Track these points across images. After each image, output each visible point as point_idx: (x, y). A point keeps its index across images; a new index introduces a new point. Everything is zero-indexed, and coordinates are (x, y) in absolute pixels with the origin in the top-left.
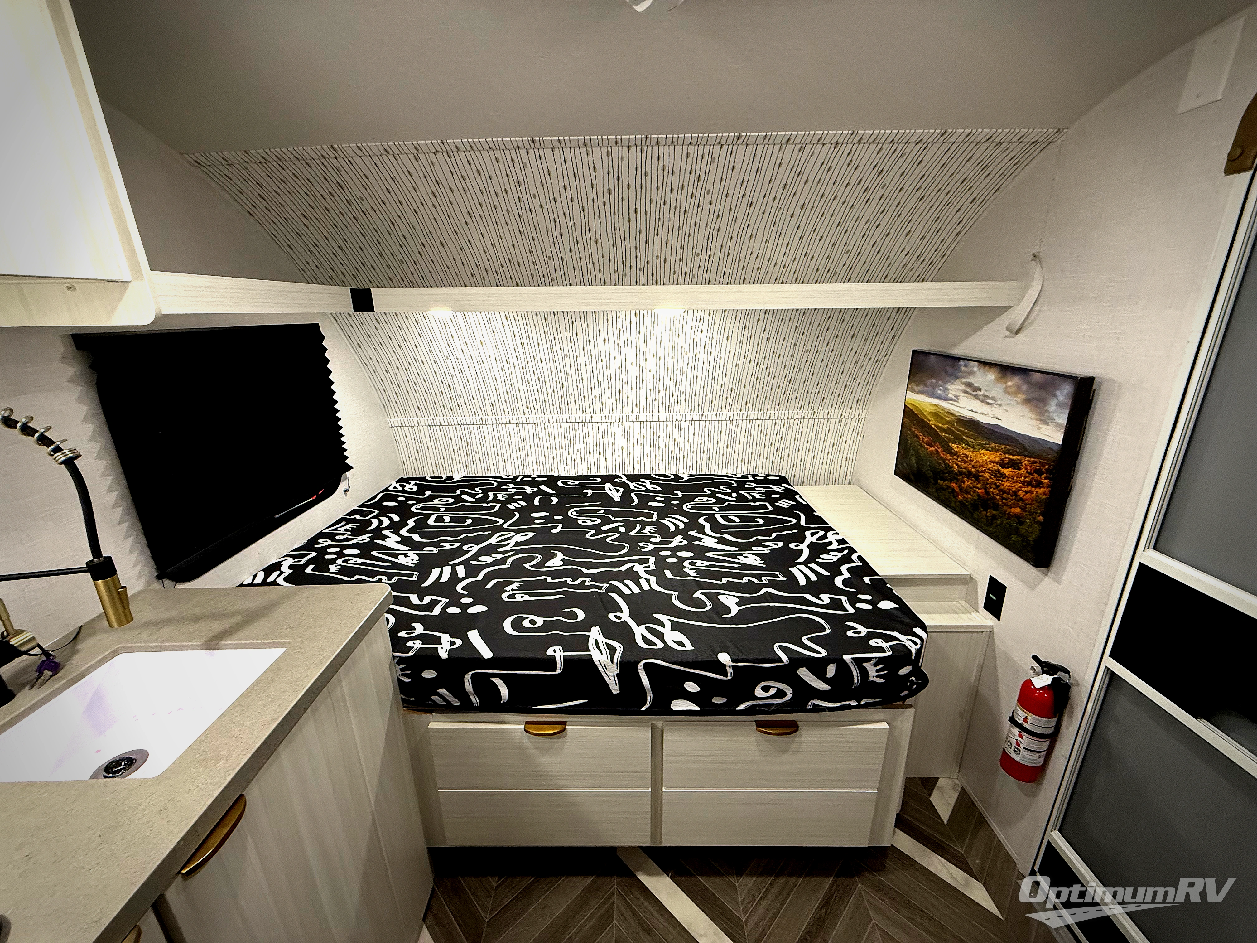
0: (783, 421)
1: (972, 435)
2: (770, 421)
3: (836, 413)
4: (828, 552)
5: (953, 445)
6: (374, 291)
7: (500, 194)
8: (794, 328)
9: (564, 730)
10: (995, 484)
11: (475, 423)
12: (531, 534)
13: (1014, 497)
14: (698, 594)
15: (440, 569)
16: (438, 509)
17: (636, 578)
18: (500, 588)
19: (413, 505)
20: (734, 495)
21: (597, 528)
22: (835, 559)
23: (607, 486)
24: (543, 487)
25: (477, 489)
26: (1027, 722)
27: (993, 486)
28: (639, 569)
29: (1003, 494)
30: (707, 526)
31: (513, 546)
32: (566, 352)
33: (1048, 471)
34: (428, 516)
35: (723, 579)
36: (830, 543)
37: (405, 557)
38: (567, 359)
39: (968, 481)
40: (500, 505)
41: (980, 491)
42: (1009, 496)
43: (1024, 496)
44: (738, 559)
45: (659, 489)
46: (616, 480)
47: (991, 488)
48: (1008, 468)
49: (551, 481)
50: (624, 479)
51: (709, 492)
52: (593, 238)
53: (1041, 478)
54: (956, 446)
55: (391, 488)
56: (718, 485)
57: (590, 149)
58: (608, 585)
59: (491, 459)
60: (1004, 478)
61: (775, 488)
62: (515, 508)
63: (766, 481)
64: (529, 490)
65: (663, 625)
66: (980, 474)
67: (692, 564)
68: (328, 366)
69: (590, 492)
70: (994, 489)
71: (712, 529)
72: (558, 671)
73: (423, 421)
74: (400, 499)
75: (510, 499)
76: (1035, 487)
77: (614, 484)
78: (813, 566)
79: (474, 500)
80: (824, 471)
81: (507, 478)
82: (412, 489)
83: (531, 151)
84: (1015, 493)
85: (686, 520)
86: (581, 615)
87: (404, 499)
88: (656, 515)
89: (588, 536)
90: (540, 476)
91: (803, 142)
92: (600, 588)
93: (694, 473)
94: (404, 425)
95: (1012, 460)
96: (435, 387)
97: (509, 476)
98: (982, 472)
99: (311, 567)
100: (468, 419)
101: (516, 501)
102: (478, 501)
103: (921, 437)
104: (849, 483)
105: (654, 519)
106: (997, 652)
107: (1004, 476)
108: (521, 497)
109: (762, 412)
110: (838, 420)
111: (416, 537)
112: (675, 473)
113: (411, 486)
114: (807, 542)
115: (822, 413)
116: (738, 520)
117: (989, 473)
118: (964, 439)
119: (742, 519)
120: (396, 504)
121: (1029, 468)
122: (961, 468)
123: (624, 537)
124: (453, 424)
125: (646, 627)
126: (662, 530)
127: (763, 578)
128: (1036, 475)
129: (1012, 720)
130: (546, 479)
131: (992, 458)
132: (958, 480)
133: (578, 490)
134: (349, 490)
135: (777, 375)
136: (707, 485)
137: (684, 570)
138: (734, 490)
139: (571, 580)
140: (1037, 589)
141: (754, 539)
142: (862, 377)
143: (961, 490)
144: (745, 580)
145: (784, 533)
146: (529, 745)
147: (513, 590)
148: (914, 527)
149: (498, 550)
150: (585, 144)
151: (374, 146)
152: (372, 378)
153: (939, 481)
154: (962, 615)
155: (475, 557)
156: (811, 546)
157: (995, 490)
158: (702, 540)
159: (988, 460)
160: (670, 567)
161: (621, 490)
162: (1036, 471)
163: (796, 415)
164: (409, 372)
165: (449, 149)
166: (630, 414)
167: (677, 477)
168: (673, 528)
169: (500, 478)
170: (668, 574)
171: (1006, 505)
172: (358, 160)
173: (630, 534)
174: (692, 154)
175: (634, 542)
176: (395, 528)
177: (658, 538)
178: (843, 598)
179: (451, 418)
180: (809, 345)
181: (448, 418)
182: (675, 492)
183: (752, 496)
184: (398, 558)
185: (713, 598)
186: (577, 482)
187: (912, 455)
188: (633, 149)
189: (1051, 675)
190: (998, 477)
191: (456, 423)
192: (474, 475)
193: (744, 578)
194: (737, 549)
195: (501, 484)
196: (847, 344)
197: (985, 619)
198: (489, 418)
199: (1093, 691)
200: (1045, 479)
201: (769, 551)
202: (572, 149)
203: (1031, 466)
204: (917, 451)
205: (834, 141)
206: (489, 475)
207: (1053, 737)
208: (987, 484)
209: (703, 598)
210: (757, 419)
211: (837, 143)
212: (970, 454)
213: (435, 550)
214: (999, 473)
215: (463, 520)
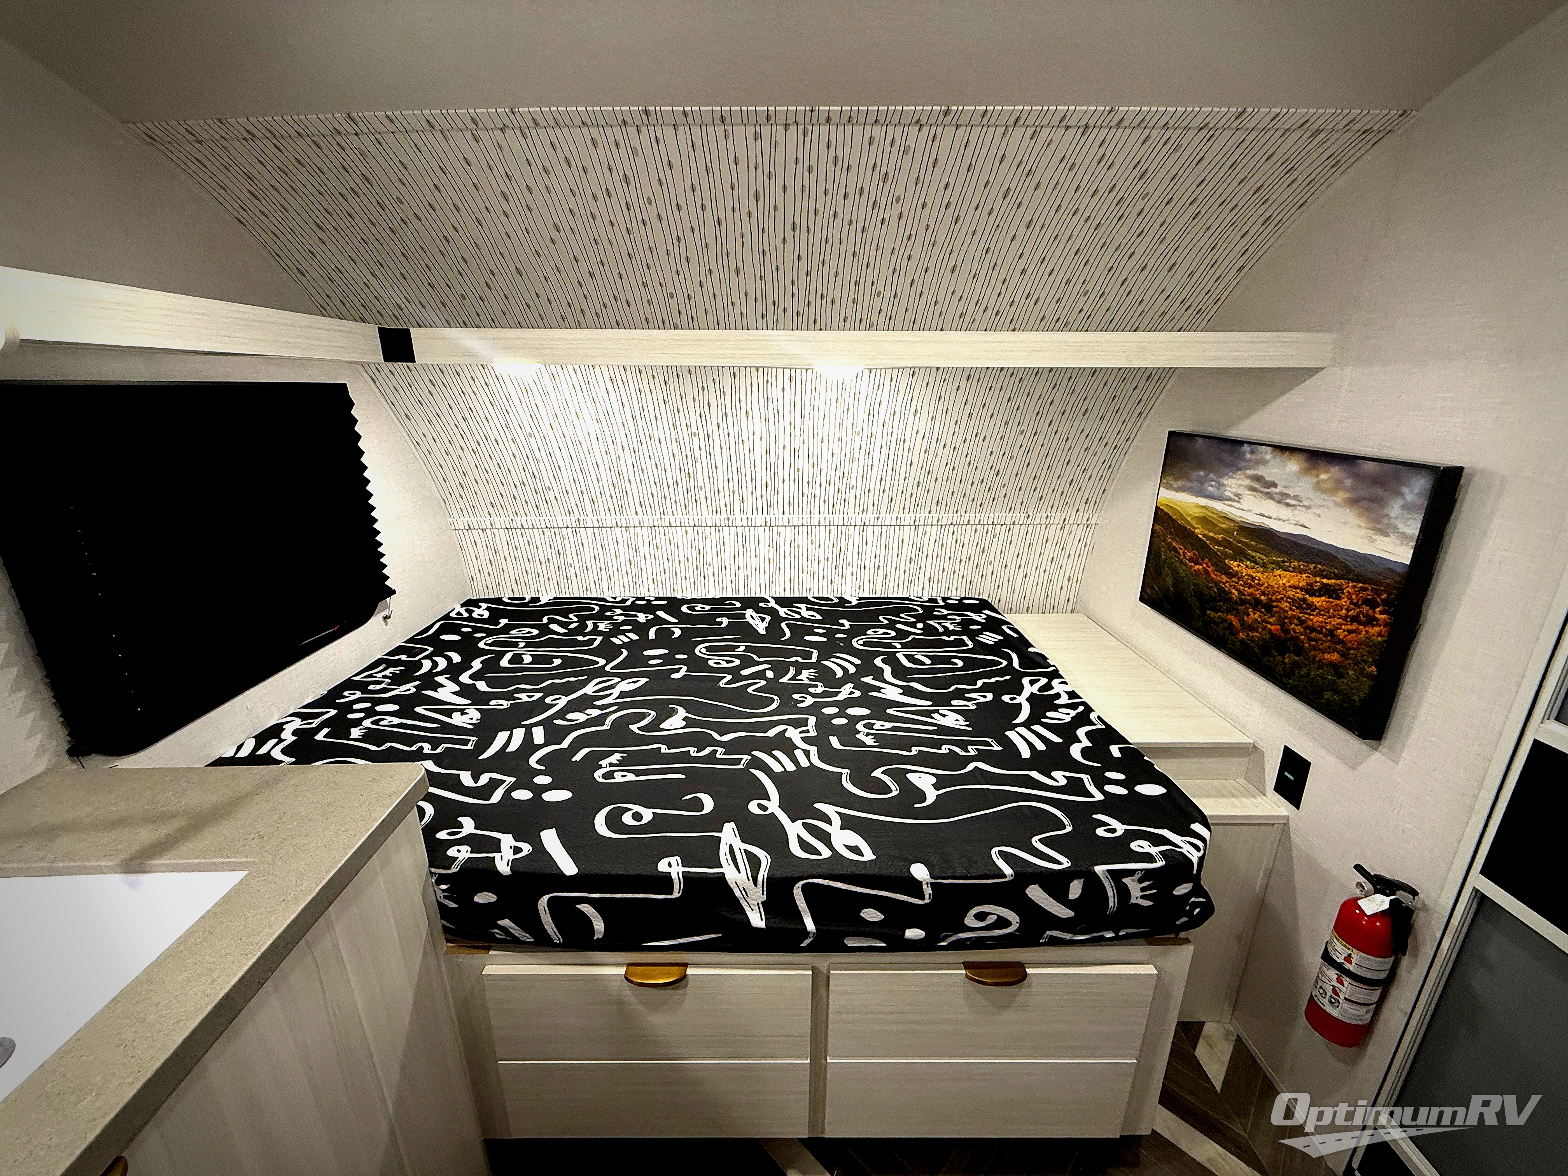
0: (986, 527)
1: (1260, 549)
2: (969, 527)
3: (1058, 518)
4: (1056, 708)
5: (1232, 562)
6: (415, 333)
7: (599, 195)
8: (1006, 400)
9: (685, 977)
10: (1299, 618)
11: (570, 526)
12: (643, 681)
13: (1329, 638)
14: (877, 773)
15: (509, 732)
16: (515, 645)
17: (789, 748)
18: (593, 762)
19: (482, 638)
20: (920, 626)
21: (735, 673)
22: (1068, 719)
23: (749, 612)
24: (661, 614)
25: (571, 616)
26: (1351, 963)
27: (1296, 621)
28: (793, 734)
29: (1311, 632)
30: (887, 670)
31: (616, 699)
32: (694, 429)
33: (1385, 602)
34: (503, 654)
35: (913, 749)
36: (1058, 696)
37: (462, 715)
38: (696, 439)
39: (1255, 614)
40: (601, 638)
41: (1272, 628)
42: (1321, 636)
43: (1345, 637)
44: (933, 718)
45: (818, 617)
46: (761, 604)
47: (1291, 624)
48: (1320, 596)
49: (673, 605)
50: (772, 603)
51: (886, 622)
52: (733, 268)
53: (1375, 612)
54: (1235, 564)
55: (453, 615)
56: (897, 612)
57: (729, 128)
58: (749, 758)
59: (592, 576)
60: (1314, 611)
61: (975, 616)
62: (622, 643)
63: (960, 606)
64: (642, 618)
65: (829, 821)
66: (1274, 604)
67: (869, 726)
68: (360, 444)
69: (725, 621)
70: (1296, 625)
71: (894, 674)
72: (676, 894)
73: (499, 522)
74: (464, 630)
75: (616, 630)
76: (1365, 625)
77: (758, 610)
78: (1037, 728)
79: (566, 631)
80: (1040, 593)
81: (614, 600)
82: (482, 615)
83: (644, 129)
84: (1331, 633)
85: (857, 662)
86: (708, 804)
87: (469, 630)
88: (815, 654)
89: (722, 684)
90: (657, 599)
91: (1036, 124)
92: (738, 762)
93: (866, 595)
94: (472, 527)
95: (1328, 585)
96: (515, 477)
97: (615, 598)
98: (1277, 600)
99: (326, 731)
100: (561, 519)
101: (623, 633)
102: (571, 632)
103: (1181, 551)
104: (1072, 611)
105: (814, 660)
106: (1295, 852)
107: (1314, 607)
108: (630, 627)
109: (959, 514)
110: (1060, 526)
111: (482, 686)
112: (839, 595)
113: (481, 612)
114: (1026, 693)
115: (1039, 517)
116: (928, 661)
117: (1289, 603)
118: (1249, 555)
119: (935, 660)
120: (458, 638)
121: (1354, 597)
122: (1244, 595)
123: (773, 686)
124: (539, 526)
125: (804, 824)
126: (825, 676)
127: (969, 748)
128: (1365, 608)
129: (1327, 957)
130: (665, 602)
131: (1294, 581)
132: (1237, 610)
133: (709, 619)
134: (390, 617)
135: (980, 466)
136: (885, 612)
137: (857, 736)
138: (920, 618)
139: (696, 749)
140: (1360, 768)
141: (952, 688)
142: (1093, 471)
143: (1241, 626)
144: (944, 750)
145: (993, 680)
146: (633, 999)
147: (611, 765)
148: (1166, 673)
149: (595, 703)
150: (723, 119)
151: (413, 116)
152: (426, 461)
153: (1208, 612)
154: (1244, 800)
155: (561, 714)
156: (1032, 699)
157: (1299, 627)
158: (882, 691)
159: (1288, 584)
160: (838, 731)
161: (768, 618)
162: (1366, 602)
163: (1004, 518)
164: (477, 454)
165: (523, 124)
166: (781, 516)
167: (842, 601)
168: (839, 673)
169: (604, 600)
170: (835, 742)
171: (1314, 648)
172: (390, 138)
173: (780, 681)
174: (877, 139)
175: (786, 692)
176: (453, 671)
177: (820, 687)
178: (1085, 778)
179: (537, 519)
180: (1026, 424)
181: (533, 519)
182: (841, 621)
183: (944, 627)
184: (451, 718)
185: (900, 777)
186: (708, 608)
187: (1167, 575)
188: (793, 128)
189: (1388, 896)
190: (1305, 609)
191: (544, 526)
192: (568, 596)
193: (943, 747)
194: (931, 703)
195: (604, 609)
196: (1077, 423)
197: (1279, 807)
198: (589, 519)
199: (1452, 920)
200: (1380, 614)
201: (975, 707)
202: (704, 128)
203: (1357, 596)
204: (1175, 572)
205: (1083, 123)
206: (589, 596)
207: (1386, 984)
208: (1286, 618)
209: (886, 779)
210: (952, 524)
211: (1087, 127)
212: (1259, 575)
213: (506, 704)
214: (1304, 603)
215: (549, 659)
